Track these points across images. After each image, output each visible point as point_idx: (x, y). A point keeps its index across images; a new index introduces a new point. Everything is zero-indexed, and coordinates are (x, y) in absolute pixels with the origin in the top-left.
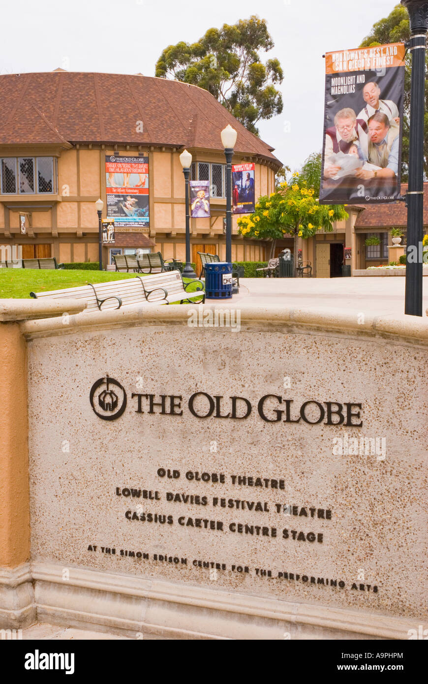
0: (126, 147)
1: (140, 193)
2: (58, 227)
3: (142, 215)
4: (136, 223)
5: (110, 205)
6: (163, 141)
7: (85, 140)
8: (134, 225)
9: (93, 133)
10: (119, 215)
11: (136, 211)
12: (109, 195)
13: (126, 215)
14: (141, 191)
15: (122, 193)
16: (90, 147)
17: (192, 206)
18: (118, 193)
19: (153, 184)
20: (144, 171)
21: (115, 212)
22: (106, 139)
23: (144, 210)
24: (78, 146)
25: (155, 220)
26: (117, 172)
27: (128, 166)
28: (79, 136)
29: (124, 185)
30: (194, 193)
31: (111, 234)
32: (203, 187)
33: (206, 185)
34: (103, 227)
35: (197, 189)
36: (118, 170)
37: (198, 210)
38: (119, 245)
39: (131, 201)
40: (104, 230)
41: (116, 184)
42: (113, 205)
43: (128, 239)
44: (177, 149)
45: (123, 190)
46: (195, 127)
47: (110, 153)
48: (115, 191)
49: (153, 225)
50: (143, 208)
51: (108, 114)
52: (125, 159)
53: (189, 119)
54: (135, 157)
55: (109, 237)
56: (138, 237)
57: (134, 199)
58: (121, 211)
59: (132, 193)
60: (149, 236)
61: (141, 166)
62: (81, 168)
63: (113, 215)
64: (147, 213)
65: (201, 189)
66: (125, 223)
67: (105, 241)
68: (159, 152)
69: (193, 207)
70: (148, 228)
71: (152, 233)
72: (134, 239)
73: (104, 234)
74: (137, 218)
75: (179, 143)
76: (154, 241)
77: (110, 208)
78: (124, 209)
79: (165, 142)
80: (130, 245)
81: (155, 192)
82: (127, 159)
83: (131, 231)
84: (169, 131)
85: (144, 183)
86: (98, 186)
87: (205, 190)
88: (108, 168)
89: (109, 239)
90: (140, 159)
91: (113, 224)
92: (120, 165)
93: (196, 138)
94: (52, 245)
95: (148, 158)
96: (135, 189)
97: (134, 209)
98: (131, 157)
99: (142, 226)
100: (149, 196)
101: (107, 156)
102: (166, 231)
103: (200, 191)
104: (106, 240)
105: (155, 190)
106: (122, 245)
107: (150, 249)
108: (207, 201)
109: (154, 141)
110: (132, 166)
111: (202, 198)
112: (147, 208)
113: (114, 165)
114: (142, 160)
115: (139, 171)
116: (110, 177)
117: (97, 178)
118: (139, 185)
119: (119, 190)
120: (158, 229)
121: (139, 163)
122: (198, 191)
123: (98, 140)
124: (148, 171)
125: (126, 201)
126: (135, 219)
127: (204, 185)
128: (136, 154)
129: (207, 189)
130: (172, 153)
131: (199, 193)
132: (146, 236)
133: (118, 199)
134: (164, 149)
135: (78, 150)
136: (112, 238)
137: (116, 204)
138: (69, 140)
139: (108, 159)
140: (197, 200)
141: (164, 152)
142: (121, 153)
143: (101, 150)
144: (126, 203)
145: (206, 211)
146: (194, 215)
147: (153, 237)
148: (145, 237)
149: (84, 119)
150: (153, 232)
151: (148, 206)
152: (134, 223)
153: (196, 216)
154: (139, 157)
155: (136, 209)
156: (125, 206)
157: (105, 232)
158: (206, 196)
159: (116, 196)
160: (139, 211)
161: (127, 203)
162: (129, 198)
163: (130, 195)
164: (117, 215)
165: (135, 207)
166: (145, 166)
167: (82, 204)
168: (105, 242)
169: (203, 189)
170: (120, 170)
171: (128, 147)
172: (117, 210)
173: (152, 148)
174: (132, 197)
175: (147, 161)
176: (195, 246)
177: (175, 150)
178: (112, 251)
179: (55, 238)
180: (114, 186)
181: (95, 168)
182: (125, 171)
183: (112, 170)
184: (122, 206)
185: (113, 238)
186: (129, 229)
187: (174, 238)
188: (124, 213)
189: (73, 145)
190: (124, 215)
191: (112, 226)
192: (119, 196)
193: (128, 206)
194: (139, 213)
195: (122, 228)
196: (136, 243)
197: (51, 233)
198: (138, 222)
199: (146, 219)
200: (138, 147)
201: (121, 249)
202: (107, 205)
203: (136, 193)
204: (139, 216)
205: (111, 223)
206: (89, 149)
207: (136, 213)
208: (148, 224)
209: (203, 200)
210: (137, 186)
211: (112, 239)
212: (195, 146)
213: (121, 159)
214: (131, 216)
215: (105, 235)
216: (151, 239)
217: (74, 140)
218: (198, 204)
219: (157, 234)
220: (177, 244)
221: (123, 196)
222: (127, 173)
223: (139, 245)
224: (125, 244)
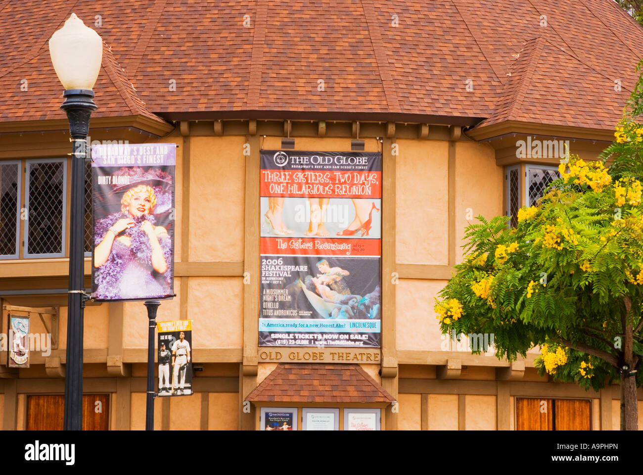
0: (316, 125)
1: (355, 251)
2: (124, 346)
3: (360, 313)
4: (342, 337)
5: (270, 286)
6: (423, 107)
7: (202, 108)
8: (337, 343)
9: (227, 88)
10: (295, 312)
11: (345, 303)
12: (267, 258)
13: (315, 315)
14: (359, 245)
15: (304, 251)
16: (218, 127)
17: (97, 250)
18: (293, 251)
19: (394, 227)
20: (368, 191)
21: (283, 306)
22: (258, 104)
23: (367, 299)
24: (184, 127)
25: (399, 327)
26: (292, 196)
27: (324, 178)
28: (189, 100)
29: (310, 229)
30: (109, 195)
31: (182, 369)
32: (147, 169)
33: (160, 162)
34: (160, 345)
35: (121, 180)
36: (294, 189)
37: (123, 266)
38: (286, 399)
39: (329, 273)
40: (163, 354)
41: (288, 228)
42: (279, 287)
43: (316, 383)
44: (464, 130)
45: (309, 245)
46: (523, 71)
47: (272, 143)
48: (284, 246)
49: (393, 343)
50: (363, 296)
51: (279, 41)
52: (316, 160)
53: (512, 50)
54: (343, 154)
55: (175, 379)
56: (346, 375)
57: (337, 270)
58: (302, 304)
59: (334, 252)
60: (380, 373)
61: (360, 178)
62: (193, 186)
63: (277, 313)
64: (376, 307)
65: (137, 178)
66: (311, 336)
67: (164, 389)
68: (413, 139)
69: (102, 253)
70: (378, 351)
71: (385, 364)
72: (335, 383)
73: (161, 367)
74: (348, 324)
75: (471, 114)
76: (392, 388)
77: (268, 295)
78: (310, 296)
79: (429, 111)
80: (318, 400)
81: (399, 247)
82: (320, 159)
83: (327, 359)
84: (446, 83)
85: (367, 225)
86: (237, 234)
87: (157, 184)
88: (267, 185)
89: (175, 384)
90: (357, 160)
91: (188, 336)
92: (300, 175)
93: (519, 98)
94: (114, 396)
95: (380, 154)
96: (341, 241)
97: (337, 297)
98: (333, 154)
99: (361, 344)
100: (381, 260)
101: (262, 152)
102: (430, 361)
103: (135, 185)
104: (167, 385)
105: (398, 244)
106: (296, 399)
107: (378, 411)
108: (162, 231)
109: (396, 109)
110: (333, 179)
111: (143, 218)
112: (375, 294)
113: (283, 177)
114: (363, 160)
115: (355, 190)
116: (272, 207)
117: (235, 211)
118: (352, 229)
119: (297, 245)
120: (409, 353)
121: (355, 170)
122: (126, 188)
123: (238, 107)
124: (380, 192)
125: (313, 276)
126: (338, 326)
127: (152, 161)
128: (345, 145)
129: (168, 180)
130: (452, 142)
131: (127, 197)
132: (372, 372)
133: (293, 268)
134: (425, 131)
135: (186, 138)
136: (183, 379)
137: (287, 282)
138: (158, 110)
139: (266, 158)
140: (121, 225)
141: (426, 139)
142: (301, 144)
143: (249, 136)
144: (314, 280)
145: (155, 274)
146: (103, 291)
147: (390, 377)
148: (367, 378)
149: (213, 56)
150: (391, 363)
151: (377, 288)
152: (336, 336)
153: (110, 295)
154: (356, 155)
155: (343, 297)
156: (313, 289)
157: (163, 361)
158: (160, 210)
159: (287, 261)
160: (351, 302)
161: (317, 281)
162: (323, 266)
163: (329, 260)
164: (288, 312)
165: (340, 292)
166: (373, 177)
167: (193, 283)
168: (164, 393)
169: (151, 176)
170: (300, 189)
171: (322, 126)
172: (289, 298)
173: (392, 129)
174: (332, 264)
175: (377, 163)
176: (525, 402)
177: (457, 132)
178: (267, 415)
179: (115, 378)
180: (281, 232)
181: (232, 186)
182: (315, 192)
183: (278, 190)
184: (304, 287)
185: (186, 382)
186: (321, 354)
187: (454, 380)
188: (310, 307)
189: (171, 123)
190: (308, 313)
191: (185, 343)
192: (295, 262)
193: (321, 288)
194: (353, 308)
195: (302, 352)
196: (335, 394)
197: (106, 364)
198: (349, 334)
199: (372, 326)
200: (349, 126)
201: (295, 411)
202: (262, 287)
203: (344, 252)
204: (351, 318)
205: (182, 336)
206: (214, 134)
207: (344, 307)
208: (376, 340)
209: (147, 226)
210: (347, 232)
211: (183, 384)
212: (510, 118)
213: (305, 160)
214: (330, 315)
215: (163, 370)
216: (386, 383)
217: (171, 109)
218: (125, 241)
219: (401, 367)
220: (468, 398)
221: (307, 261)
222: (321, 197)
223: (347, 400)
224: (304, 395)
